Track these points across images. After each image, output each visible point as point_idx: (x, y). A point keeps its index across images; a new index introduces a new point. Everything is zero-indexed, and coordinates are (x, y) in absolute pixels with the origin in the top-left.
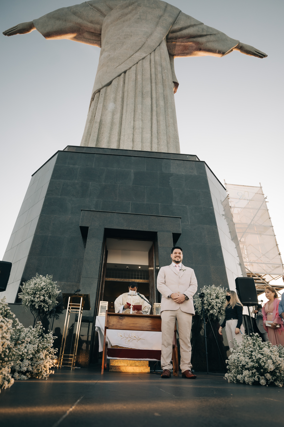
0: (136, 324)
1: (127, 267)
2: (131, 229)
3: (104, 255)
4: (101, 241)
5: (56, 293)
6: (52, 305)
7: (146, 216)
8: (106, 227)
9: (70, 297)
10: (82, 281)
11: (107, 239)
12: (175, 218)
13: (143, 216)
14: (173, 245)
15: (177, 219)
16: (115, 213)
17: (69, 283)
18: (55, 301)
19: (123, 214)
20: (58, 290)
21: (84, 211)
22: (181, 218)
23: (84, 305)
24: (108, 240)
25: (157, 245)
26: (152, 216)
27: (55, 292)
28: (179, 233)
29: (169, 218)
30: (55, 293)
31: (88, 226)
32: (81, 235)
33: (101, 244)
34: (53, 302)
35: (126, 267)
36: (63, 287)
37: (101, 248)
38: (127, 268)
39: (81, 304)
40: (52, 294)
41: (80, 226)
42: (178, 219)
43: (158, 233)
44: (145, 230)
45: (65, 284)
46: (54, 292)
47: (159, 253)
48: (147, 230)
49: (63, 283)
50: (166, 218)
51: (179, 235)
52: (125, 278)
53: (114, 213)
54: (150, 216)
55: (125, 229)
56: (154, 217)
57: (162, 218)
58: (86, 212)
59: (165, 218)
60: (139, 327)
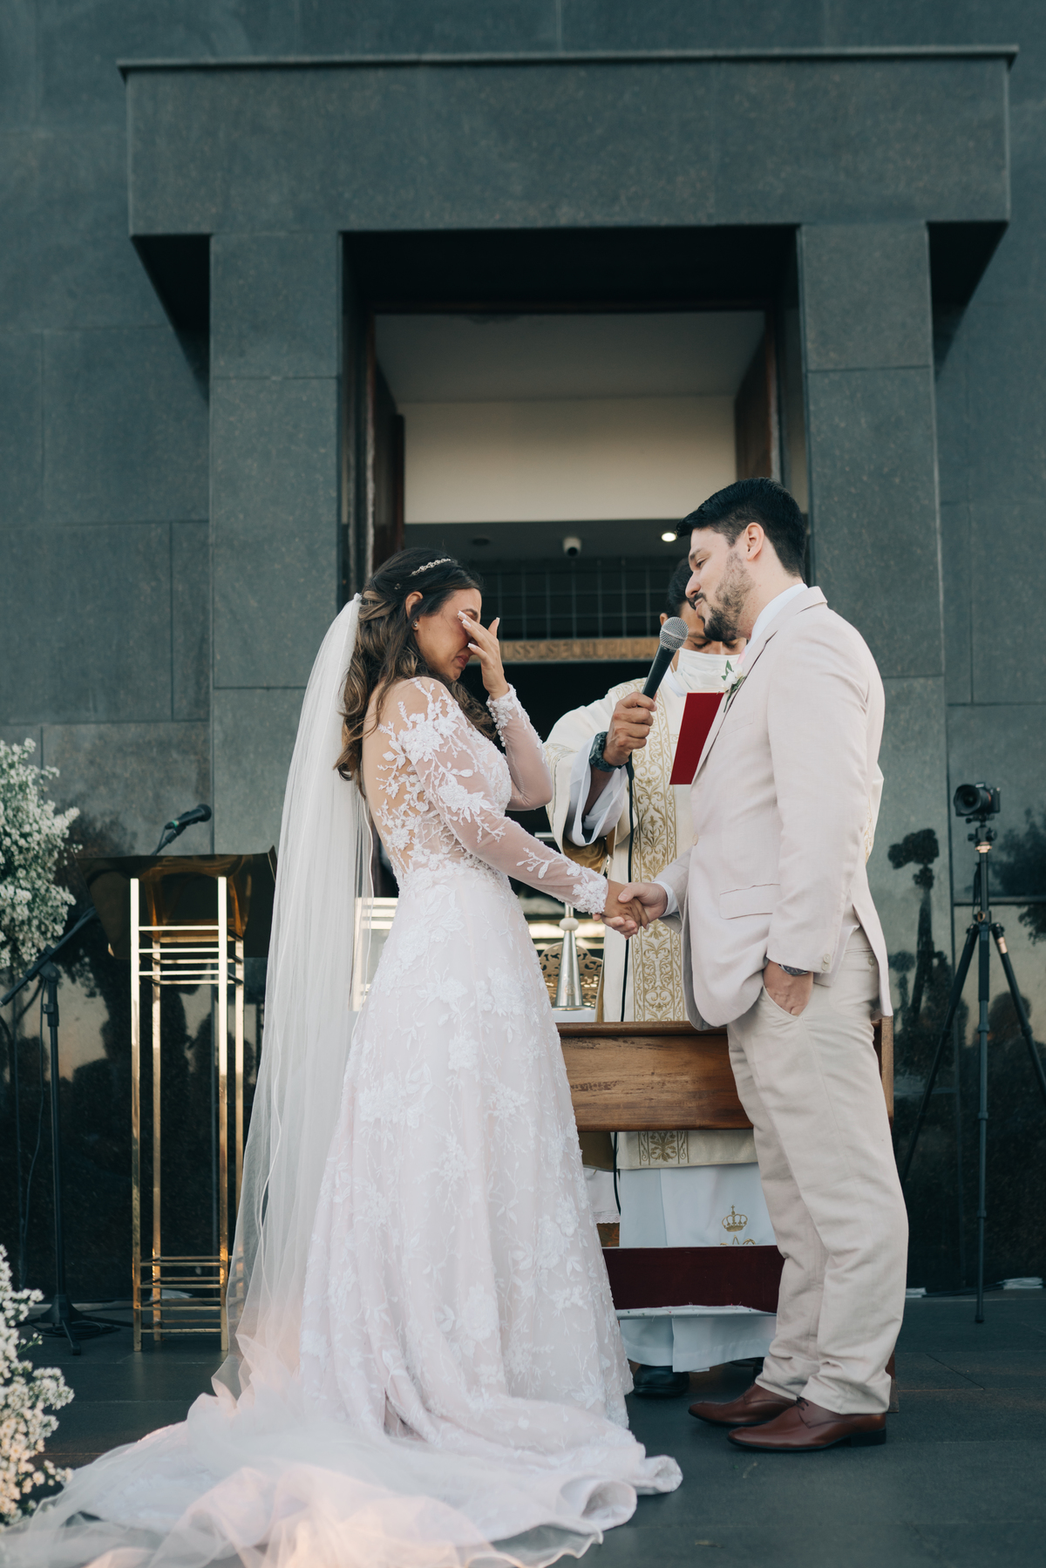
0: (607, 1086)
1: (572, 543)
2: (567, 216)
3: (370, 474)
4: (331, 365)
5: (45, 830)
6: (35, 922)
7: (691, 71)
8: (360, 221)
9: (135, 884)
10: (221, 722)
11: (381, 320)
12: (961, 67)
13: (667, 70)
14: (929, 340)
15: (976, 68)
16: (421, 77)
17: (132, 731)
18: (47, 890)
19: (487, 73)
20: (58, 812)
21: (146, 80)
22: (1010, 58)
23: (248, 925)
24: (392, 330)
25: (799, 356)
26: (753, 68)
27: (35, 827)
28: (988, 215)
29: (906, 69)
30: (39, 832)
31: (205, 229)
32: (156, 312)
33: (332, 387)
34: (35, 897)
35: (561, 544)
36: (92, 763)
37: (330, 423)
38: (573, 551)
39: (222, 926)
40: (15, 843)
41: (132, 231)
42: (989, 68)
43: (803, 239)
44: (690, 219)
45: (101, 737)
46: (27, 829)
47: (813, 428)
48: (707, 212)
49: (88, 733)
50: (879, 73)
51: (992, 232)
52: (557, 635)
53: (404, 74)
54: (734, 69)
55: (516, 222)
56: (773, 73)
57: (837, 73)
58: (167, 84)
59: (868, 69)
60: (630, 1106)
